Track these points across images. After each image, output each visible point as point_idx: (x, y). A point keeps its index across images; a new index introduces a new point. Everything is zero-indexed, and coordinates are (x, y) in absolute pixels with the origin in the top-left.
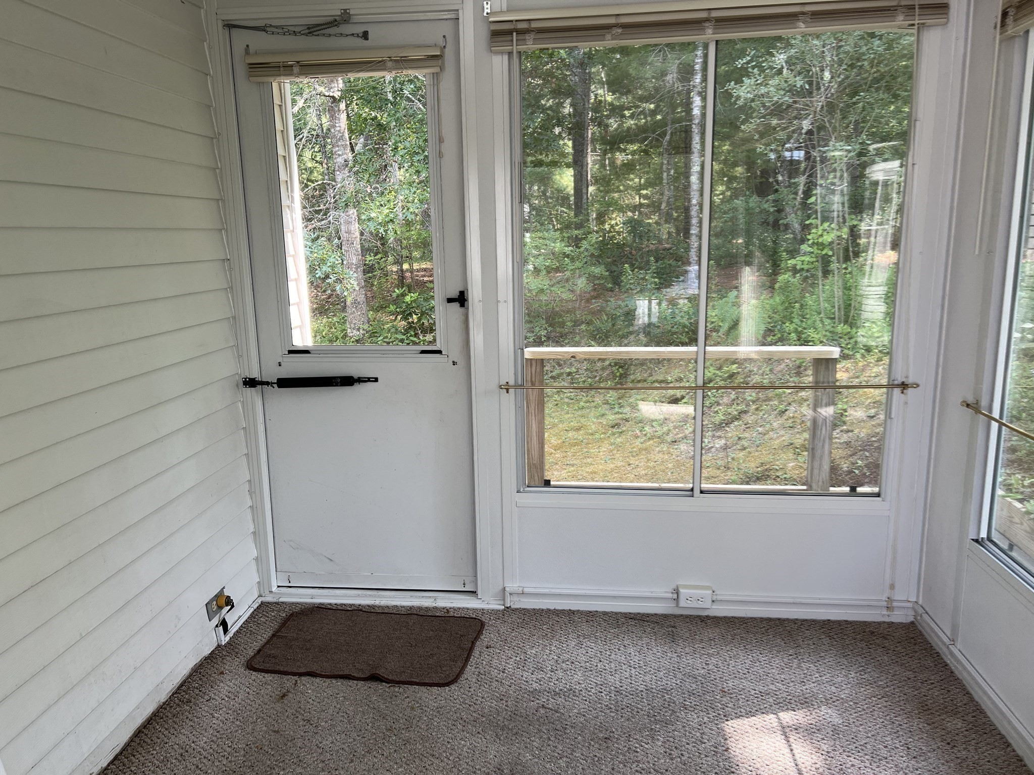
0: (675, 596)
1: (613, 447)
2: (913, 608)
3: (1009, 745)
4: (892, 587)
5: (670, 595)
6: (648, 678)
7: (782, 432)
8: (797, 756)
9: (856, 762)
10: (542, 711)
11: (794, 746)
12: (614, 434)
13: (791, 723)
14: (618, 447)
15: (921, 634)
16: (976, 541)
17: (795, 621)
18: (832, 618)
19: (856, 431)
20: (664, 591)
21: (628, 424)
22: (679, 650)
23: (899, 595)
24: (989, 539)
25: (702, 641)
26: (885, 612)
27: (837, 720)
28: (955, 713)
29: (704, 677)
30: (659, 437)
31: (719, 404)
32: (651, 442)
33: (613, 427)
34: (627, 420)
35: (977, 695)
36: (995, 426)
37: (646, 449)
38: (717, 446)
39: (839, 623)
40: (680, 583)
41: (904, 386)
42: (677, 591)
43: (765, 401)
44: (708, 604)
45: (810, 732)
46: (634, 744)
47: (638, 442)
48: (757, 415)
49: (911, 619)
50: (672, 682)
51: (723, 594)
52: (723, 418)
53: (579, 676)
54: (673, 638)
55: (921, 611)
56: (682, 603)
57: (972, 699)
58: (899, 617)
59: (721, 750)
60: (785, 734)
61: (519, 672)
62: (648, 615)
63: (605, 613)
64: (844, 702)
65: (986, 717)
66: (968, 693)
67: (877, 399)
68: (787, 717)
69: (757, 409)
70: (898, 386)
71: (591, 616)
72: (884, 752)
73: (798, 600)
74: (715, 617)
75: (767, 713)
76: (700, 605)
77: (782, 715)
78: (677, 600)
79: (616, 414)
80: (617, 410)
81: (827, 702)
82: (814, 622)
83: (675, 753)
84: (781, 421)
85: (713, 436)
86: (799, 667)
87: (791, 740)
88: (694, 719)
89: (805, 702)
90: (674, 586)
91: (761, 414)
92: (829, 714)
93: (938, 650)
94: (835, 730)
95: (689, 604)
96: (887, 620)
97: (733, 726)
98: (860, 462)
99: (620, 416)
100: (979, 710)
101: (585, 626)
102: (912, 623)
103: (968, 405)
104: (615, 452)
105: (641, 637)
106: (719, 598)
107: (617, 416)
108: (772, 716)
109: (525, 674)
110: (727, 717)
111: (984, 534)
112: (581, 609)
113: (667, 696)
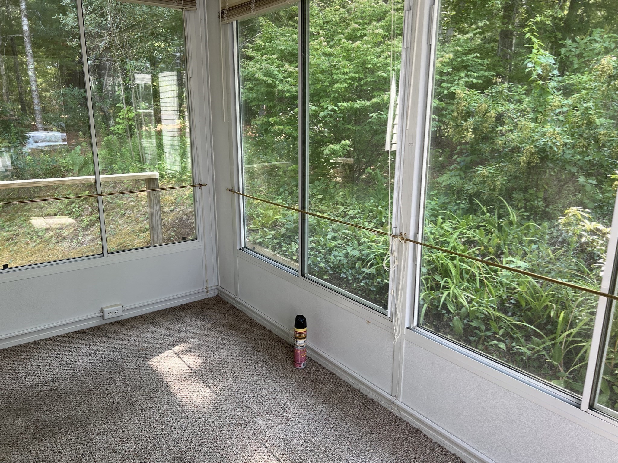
0: (101, 314)
1: (13, 253)
2: (217, 289)
3: (265, 328)
4: (207, 281)
5: (98, 315)
6: (99, 357)
7: (126, 226)
8: (186, 362)
9: (211, 354)
10: (42, 393)
11: (183, 359)
12: (10, 245)
13: (179, 350)
14: (17, 252)
15: (222, 299)
16: (240, 249)
17: (166, 309)
18: (183, 303)
19: (166, 219)
20: (95, 313)
21: (19, 237)
22: (111, 339)
23: (210, 285)
24: (245, 247)
25: (122, 332)
26: (205, 294)
27: (199, 342)
28: (243, 323)
29: (130, 346)
30: (45, 241)
31: (82, 216)
32: (41, 245)
33: (8, 240)
34: (17, 235)
35: (250, 314)
36: (241, 196)
37: (38, 250)
38: (88, 240)
39: (187, 304)
40: (103, 306)
41: (200, 185)
42: (102, 311)
43: (111, 210)
44: (121, 313)
45: (188, 351)
46: (104, 387)
47: (30, 247)
48: (109, 218)
49: (217, 294)
50: (113, 355)
51: (128, 306)
52: (87, 223)
53: (57, 369)
54: (106, 335)
55: (220, 288)
56: (106, 316)
57: (248, 316)
58: (212, 294)
59: (151, 372)
60: (178, 355)
61: (16, 381)
62: (87, 329)
63: (59, 336)
64: (199, 334)
65: (255, 321)
66: (246, 315)
67: (173, 201)
68: (177, 349)
69: (107, 215)
70: (198, 185)
71: (51, 340)
72: (221, 347)
73: (166, 299)
74: (125, 319)
75: (167, 350)
76: (117, 314)
77: (173, 349)
78: (103, 316)
79: (7, 232)
80: (7, 229)
81: (192, 337)
82: (174, 308)
83: (128, 382)
84: (123, 219)
85: (84, 234)
86: (175, 327)
87: (181, 356)
88: (132, 365)
89: (182, 340)
90: (100, 309)
91: (111, 218)
92: (193, 341)
93: (230, 302)
94: (199, 347)
95: (110, 316)
96: (207, 297)
97: (153, 361)
98: (172, 233)
99: (11, 233)
100: (251, 320)
101: (48, 346)
102: (217, 295)
103: (230, 190)
104: (15, 255)
105: (87, 341)
106: (126, 308)
107: (8, 233)
108: (169, 351)
109: (21, 381)
110: (148, 359)
111: (243, 246)
112: (42, 338)
113: (114, 361)
